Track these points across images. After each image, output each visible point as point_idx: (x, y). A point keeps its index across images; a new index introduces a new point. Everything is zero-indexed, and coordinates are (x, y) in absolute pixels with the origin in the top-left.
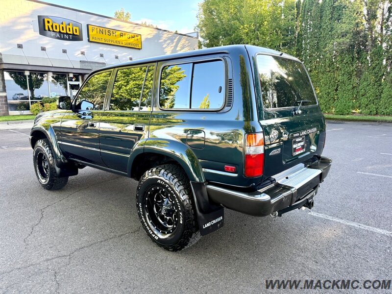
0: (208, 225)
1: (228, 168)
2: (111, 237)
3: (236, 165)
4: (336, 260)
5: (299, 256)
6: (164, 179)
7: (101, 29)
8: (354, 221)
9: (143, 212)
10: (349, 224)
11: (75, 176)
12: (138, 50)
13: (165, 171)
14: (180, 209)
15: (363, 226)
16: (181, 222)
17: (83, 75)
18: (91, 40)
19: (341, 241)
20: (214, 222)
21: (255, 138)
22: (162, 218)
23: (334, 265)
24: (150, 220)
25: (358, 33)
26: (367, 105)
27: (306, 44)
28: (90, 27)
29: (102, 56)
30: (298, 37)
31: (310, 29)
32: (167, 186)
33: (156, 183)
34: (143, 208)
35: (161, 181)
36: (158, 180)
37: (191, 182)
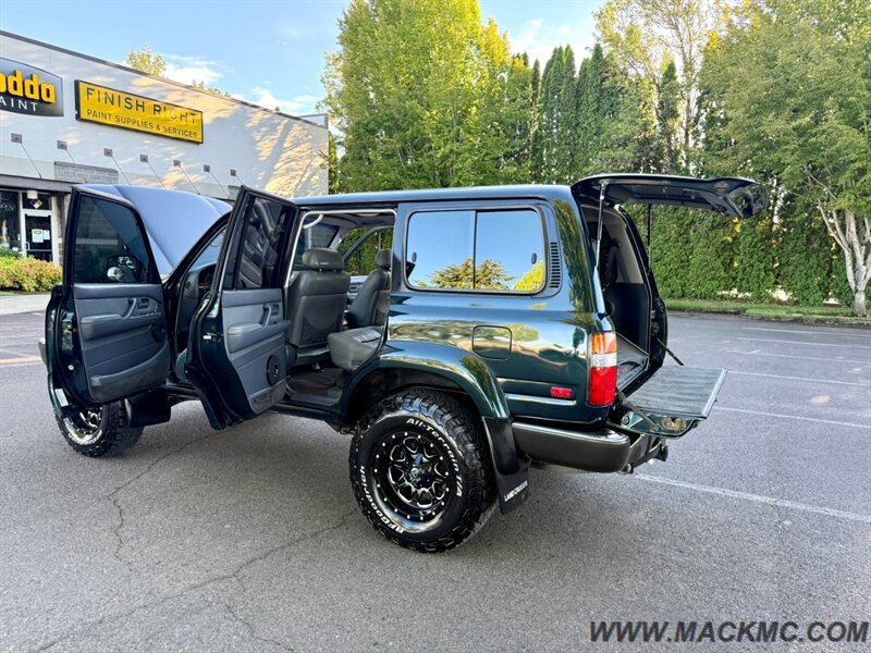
0: (511, 495)
1: (557, 391)
2: (297, 537)
3: (574, 385)
4: (708, 546)
5: (651, 544)
6: (422, 417)
7: (110, 93)
8: (713, 484)
9: (368, 482)
10: (706, 490)
11: (166, 423)
12: (195, 146)
13: (424, 400)
14: (457, 470)
15: (730, 493)
16: (459, 494)
17: (60, 195)
18: (82, 116)
19: (705, 516)
20: (518, 489)
21: (604, 338)
22: (407, 492)
23: (708, 553)
24: (382, 498)
25: (647, 141)
26: (665, 279)
27: (549, 156)
28: (83, 88)
29: (108, 153)
30: (535, 140)
31: (557, 127)
32: (429, 428)
33: (403, 425)
34: (367, 475)
35: (416, 419)
36: (408, 418)
37: (484, 418)
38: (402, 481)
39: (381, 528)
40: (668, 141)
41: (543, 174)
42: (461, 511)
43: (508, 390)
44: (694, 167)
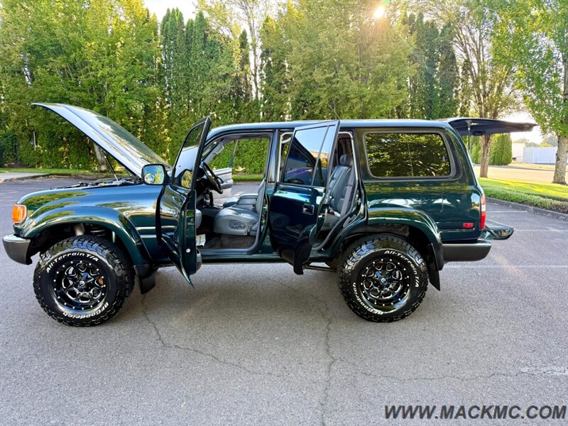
1: (466, 225)
3: (474, 221)
9: (358, 291)
14: (416, 273)
24: (367, 298)
32: (399, 254)
33: (381, 255)
34: (357, 288)
35: (390, 251)
36: (385, 251)
37: (432, 245)
38: (372, 287)
39: (367, 316)
40: (246, 79)
41: (167, 94)
42: (417, 295)
43: (440, 228)
44: (263, 96)
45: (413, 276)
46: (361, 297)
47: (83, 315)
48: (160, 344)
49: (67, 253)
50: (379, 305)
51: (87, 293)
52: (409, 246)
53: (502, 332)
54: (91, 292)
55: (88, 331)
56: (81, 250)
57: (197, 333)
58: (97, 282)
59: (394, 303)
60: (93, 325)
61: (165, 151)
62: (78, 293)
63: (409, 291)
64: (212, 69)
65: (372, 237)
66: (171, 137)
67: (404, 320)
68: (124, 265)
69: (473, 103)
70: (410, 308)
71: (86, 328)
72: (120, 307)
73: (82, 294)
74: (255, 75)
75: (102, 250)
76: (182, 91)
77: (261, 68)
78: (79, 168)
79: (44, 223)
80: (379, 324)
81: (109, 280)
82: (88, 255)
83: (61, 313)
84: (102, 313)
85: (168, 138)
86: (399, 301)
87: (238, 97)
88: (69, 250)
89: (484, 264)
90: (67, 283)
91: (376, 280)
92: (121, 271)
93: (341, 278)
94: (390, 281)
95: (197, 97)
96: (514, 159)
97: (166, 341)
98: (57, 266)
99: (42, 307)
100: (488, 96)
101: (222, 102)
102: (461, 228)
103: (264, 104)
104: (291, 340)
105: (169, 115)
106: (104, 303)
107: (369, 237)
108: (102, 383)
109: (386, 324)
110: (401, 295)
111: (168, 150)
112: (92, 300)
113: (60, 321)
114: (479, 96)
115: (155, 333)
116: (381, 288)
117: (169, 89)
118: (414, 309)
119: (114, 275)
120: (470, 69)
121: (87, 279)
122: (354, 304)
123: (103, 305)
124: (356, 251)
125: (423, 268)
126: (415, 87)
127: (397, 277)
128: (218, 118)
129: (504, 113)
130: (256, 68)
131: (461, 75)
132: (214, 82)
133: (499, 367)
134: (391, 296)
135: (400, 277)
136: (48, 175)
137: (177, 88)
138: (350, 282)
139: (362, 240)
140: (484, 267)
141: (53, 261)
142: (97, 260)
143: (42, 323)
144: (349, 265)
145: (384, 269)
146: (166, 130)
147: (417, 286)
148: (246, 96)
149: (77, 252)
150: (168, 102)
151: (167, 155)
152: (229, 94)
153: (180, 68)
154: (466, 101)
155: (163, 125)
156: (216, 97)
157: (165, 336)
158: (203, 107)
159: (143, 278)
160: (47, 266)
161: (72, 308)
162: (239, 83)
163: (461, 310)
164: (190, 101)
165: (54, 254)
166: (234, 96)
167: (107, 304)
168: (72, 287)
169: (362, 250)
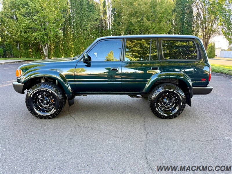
3: (206, 78)
24: (160, 109)
32: (175, 91)
33: (167, 92)
34: (157, 105)
35: (171, 90)
36: (169, 90)
37: (189, 87)
38: (163, 105)
39: (160, 116)
40: (105, 21)
41: (73, 27)
42: (181, 108)
43: (192, 81)
44: (112, 28)
45: (180, 100)
46: (158, 109)
47: (46, 114)
48: (77, 126)
49: (39, 89)
50: (165, 112)
51: (47, 106)
52: (179, 88)
53: (216, 123)
54: (49, 105)
55: (48, 121)
56: (44, 88)
57: (92, 122)
58: (51, 101)
59: (172, 111)
60: (49, 118)
61: (72, 51)
62: (43, 106)
63: (178, 106)
64: (91, 16)
65: (163, 84)
66: (74, 46)
67: (175, 118)
68: (62, 95)
69: (200, 31)
70: (178, 113)
71: (47, 120)
72: (61, 111)
73: (45, 106)
74: (109, 19)
75: (53, 88)
76: (79, 26)
77: (112, 16)
78: (37, 58)
79: (29, 77)
80: (165, 120)
81: (56, 100)
82: (47, 90)
83: (37, 114)
84: (53, 114)
85: (73, 46)
86: (174, 110)
87: (102, 28)
88: (39, 88)
89: (207, 97)
90: (39, 102)
91: (165, 102)
92: (61, 97)
93: (150, 101)
94: (170, 102)
95: (85, 29)
96: (216, 56)
97: (80, 125)
98: (35, 94)
99: (29, 111)
100: (207, 28)
101: (95, 30)
102: (201, 81)
103: (112, 31)
104: (130, 125)
105: (73, 36)
106: (54, 110)
107: (162, 84)
108: (56, 141)
109: (168, 120)
110: (175, 108)
111: (73, 51)
112: (49, 108)
113: (36, 117)
114: (203, 28)
115: (75, 122)
116: (166, 105)
117: (73, 25)
118: (180, 114)
119: (58, 98)
120: (200, 17)
121: (47, 100)
122: (155, 112)
123: (54, 111)
124: (157, 90)
125: (184, 97)
126: (176, 25)
127: (173, 100)
128: (93, 37)
129: (213, 36)
130: (109, 16)
131: (195, 20)
132: (92, 22)
133: (216, 137)
134: (170, 108)
135: (174, 101)
136: (24, 61)
137: (76, 25)
138: (153, 103)
139: (159, 86)
140: (207, 98)
141: (33, 92)
142: (51, 92)
143: (29, 118)
144: (153, 96)
145: (168, 98)
146: (72, 42)
147: (182, 104)
148: (105, 28)
149: (43, 89)
150: (73, 31)
151: (73, 53)
152: (98, 27)
153: (78, 16)
154: (197, 31)
155: (71, 40)
156: (93, 28)
157: (79, 123)
158: (87, 33)
159: (70, 100)
160: (31, 95)
161: (41, 111)
162: (102, 22)
163: (199, 115)
164: (82, 30)
165: (34, 90)
166: (100, 28)
167: (55, 110)
168: (41, 103)
169: (159, 90)
